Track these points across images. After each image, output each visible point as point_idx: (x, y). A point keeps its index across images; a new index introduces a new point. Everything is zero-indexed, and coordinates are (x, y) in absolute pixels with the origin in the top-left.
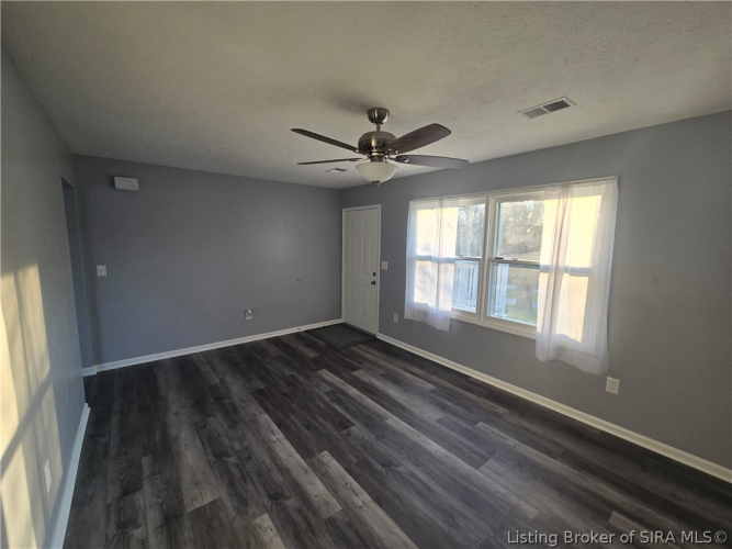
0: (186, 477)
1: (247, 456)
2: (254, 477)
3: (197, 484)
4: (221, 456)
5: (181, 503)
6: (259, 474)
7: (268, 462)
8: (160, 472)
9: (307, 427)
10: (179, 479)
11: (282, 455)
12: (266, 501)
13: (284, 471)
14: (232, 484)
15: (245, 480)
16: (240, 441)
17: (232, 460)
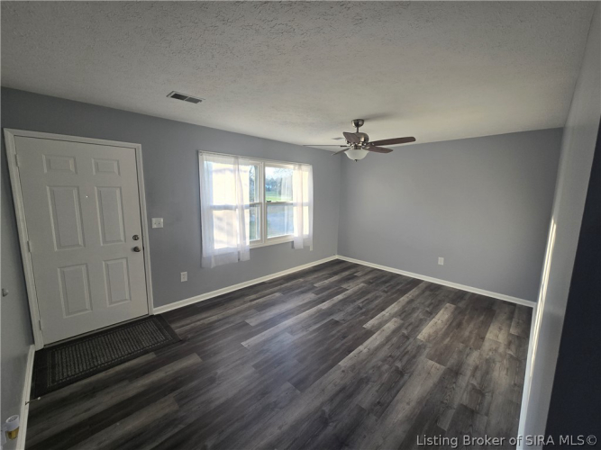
0: (430, 383)
1: (390, 359)
2: (402, 349)
3: (429, 373)
4: (400, 373)
5: (445, 374)
6: (398, 348)
7: (387, 347)
8: (442, 402)
9: (344, 337)
10: (436, 385)
11: (378, 343)
12: (411, 340)
13: (388, 339)
14: (414, 357)
15: (408, 352)
16: (379, 368)
17: (399, 365)
